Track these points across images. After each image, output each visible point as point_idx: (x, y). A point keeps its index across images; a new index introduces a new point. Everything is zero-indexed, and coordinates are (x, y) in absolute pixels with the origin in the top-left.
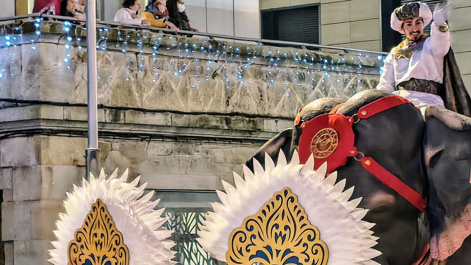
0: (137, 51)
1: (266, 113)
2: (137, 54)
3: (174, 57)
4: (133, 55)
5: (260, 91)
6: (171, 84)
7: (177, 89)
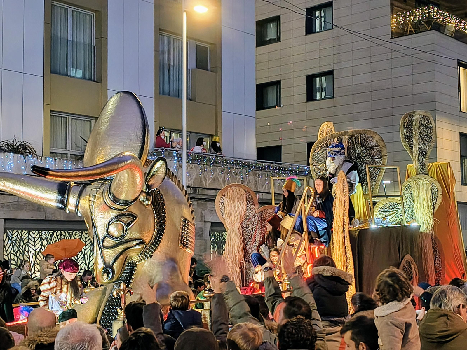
0: (204, 163)
1: (258, 190)
2: (204, 165)
3: (219, 167)
4: (203, 166)
5: (256, 181)
6: (218, 178)
7: (221, 180)
